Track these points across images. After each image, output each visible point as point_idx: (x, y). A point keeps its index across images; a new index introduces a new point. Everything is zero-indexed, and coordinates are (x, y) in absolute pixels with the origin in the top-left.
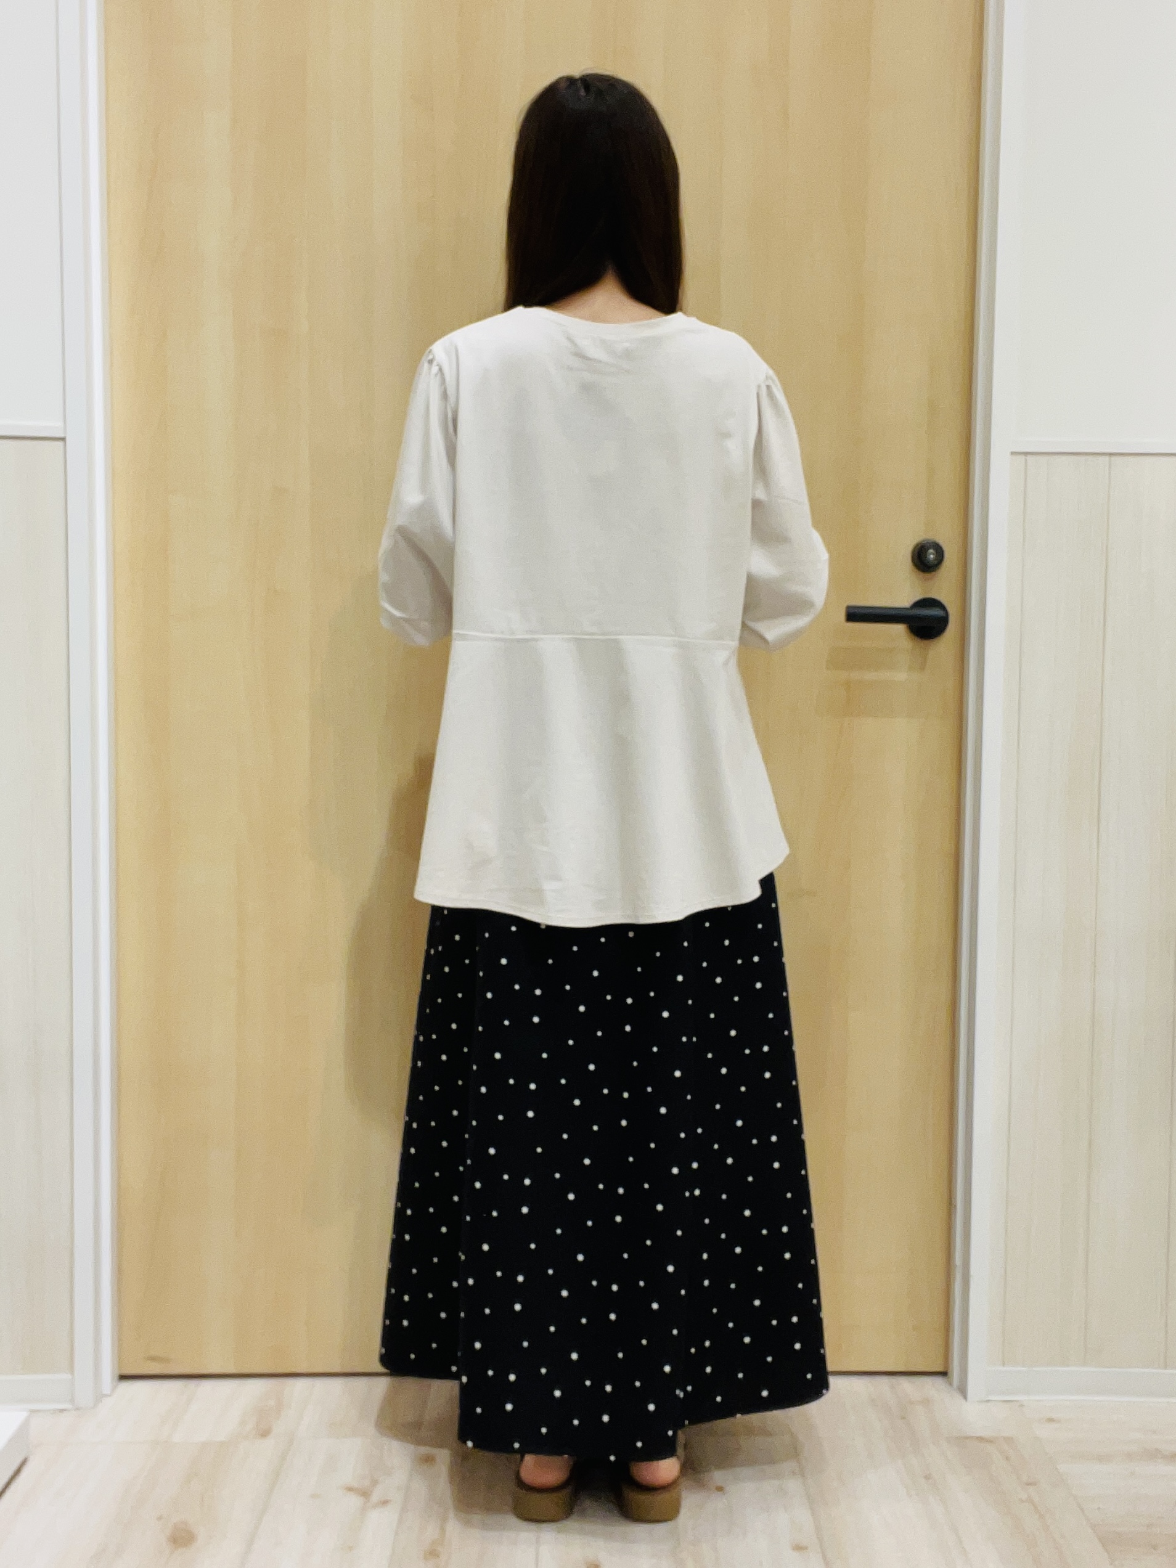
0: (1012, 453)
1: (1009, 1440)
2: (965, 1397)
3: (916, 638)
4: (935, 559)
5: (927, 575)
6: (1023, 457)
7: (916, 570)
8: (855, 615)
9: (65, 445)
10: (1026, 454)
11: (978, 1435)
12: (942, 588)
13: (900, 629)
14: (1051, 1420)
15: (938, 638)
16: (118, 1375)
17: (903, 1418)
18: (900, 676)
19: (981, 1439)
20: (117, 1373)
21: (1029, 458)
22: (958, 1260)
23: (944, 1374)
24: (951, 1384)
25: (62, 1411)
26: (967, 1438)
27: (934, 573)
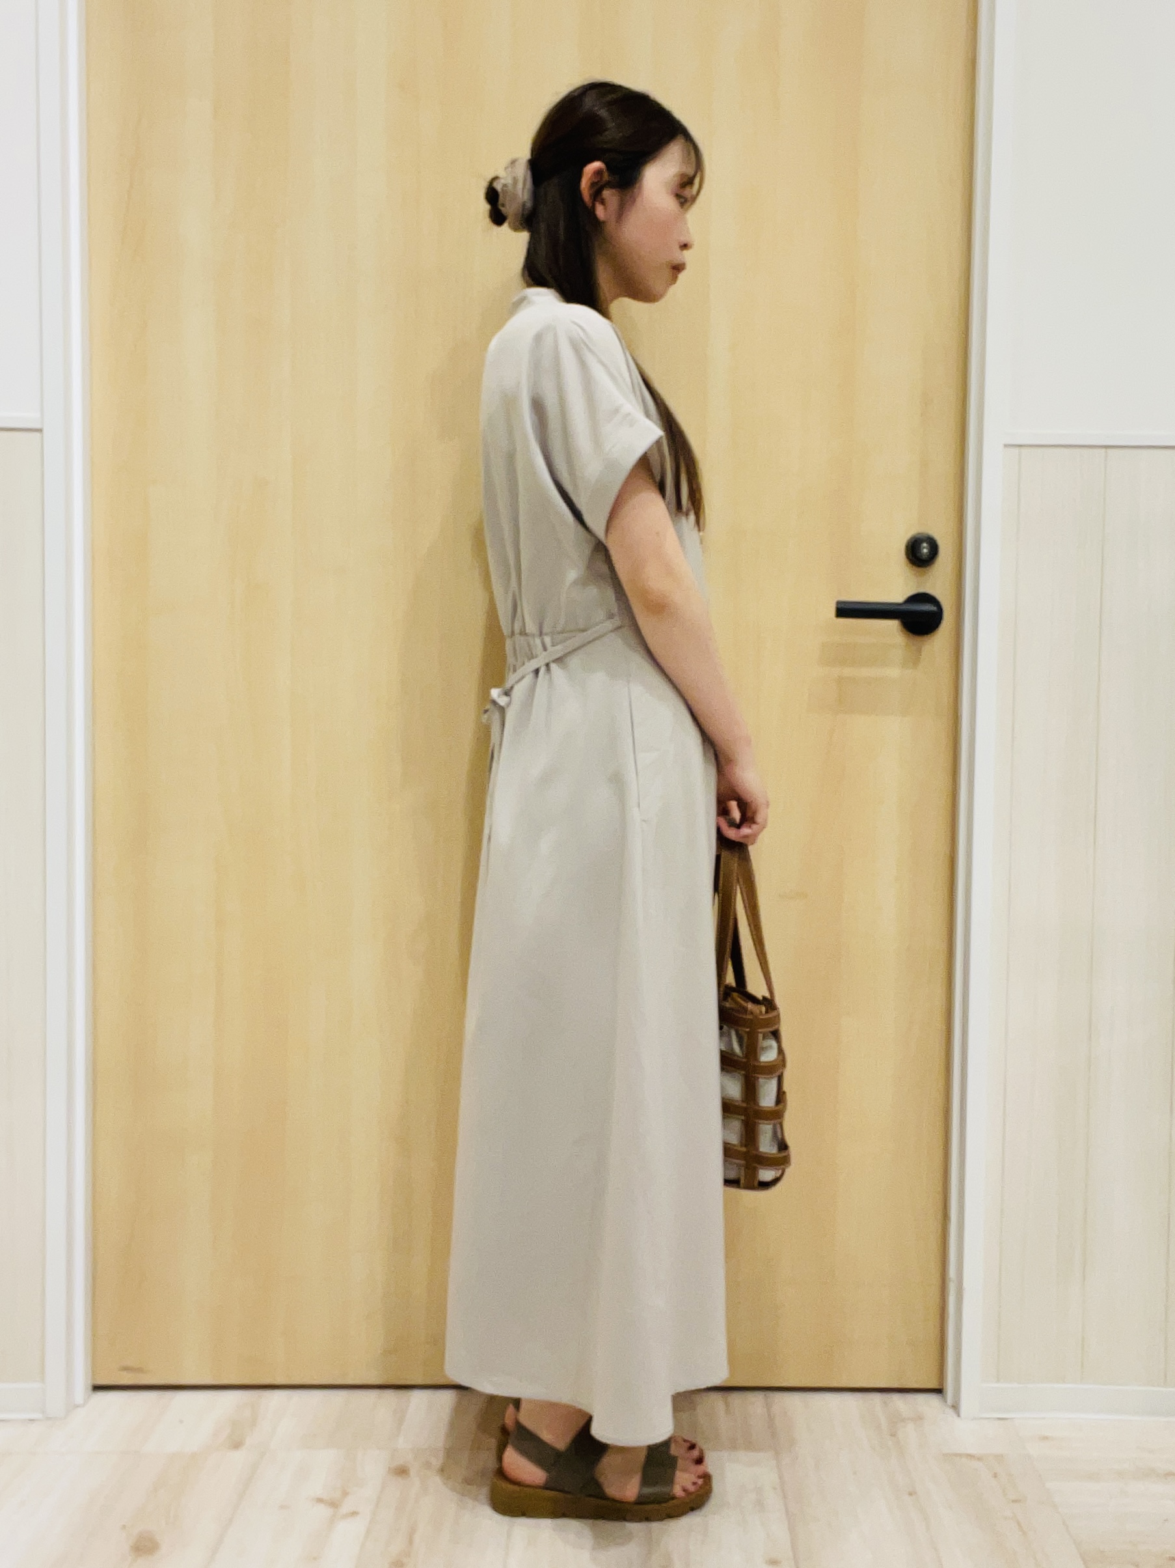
0: (1006, 446)
1: (999, 1458)
2: (959, 1416)
3: (911, 634)
4: (930, 553)
5: (920, 569)
6: (1017, 448)
7: (910, 565)
8: (846, 611)
9: (42, 436)
10: (1020, 446)
11: (969, 1452)
12: (937, 582)
13: (893, 625)
14: (1045, 1438)
15: (932, 634)
16: (90, 1388)
17: (893, 1435)
18: (894, 672)
19: (971, 1456)
20: (90, 1383)
21: (1024, 451)
22: (952, 1272)
23: (939, 1391)
24: (946, 1402)
25: (32, 1420)
26: (956, 1455)
27: (928, 568)
